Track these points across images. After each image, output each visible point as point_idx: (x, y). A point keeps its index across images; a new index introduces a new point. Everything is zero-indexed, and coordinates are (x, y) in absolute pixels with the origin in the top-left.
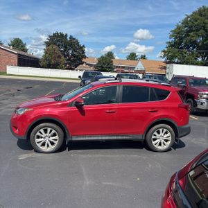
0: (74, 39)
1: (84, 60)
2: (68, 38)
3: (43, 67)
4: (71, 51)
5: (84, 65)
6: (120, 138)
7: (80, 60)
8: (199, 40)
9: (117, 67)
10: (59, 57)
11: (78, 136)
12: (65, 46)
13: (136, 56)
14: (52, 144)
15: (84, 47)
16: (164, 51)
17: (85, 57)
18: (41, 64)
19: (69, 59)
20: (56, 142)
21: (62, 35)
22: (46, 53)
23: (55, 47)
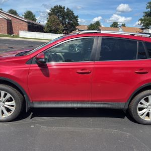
0: (70, 11)
1: (77, 27)
2: (65, 10)
3: (46, 32)
4: (67, 20)
5: (77, 31)
6: (95, 106)
7: (75, 27)
10: (58, 24)
11: (41, 102)
12: (63, 17)
13: (118, 25)
14: (8, 110)
15: (77, 17)
16: (141, 20)
17: (78, 25)
18: (45, 30)
19: (66, 26)
20: (13, 109)
21: (61, 7)
22: (48, 21)
23: (55, 17)
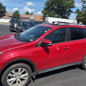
1: (6, 14)
5: (6, 16)
7: (4, 14)
8: (56, 7)
9: (22, 18)
13: (29, 13)
15: (5, 7)
16: (42, 11)
17: (6, 12)
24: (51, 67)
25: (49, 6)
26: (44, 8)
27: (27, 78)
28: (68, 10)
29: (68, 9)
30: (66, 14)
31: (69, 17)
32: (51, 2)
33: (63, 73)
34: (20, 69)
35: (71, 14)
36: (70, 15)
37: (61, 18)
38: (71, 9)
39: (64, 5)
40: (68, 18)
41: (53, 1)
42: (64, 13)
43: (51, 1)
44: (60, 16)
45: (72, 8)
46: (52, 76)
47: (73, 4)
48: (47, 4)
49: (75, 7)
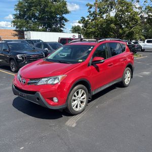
8: (37, 13)
24: (101, 87)
25: (25, 12)
26: (15, 15)
27: (85, 99)
28: (60, 18)
29: (58, 16)
30: (57, 25)
31: (62, 29)
32: (26, 4)
33: (107, 94)
34: (80, 91)
35: (65, 23)
36: (64, 25)
37: (50, 31)
38: (64, 15)
39: (52, 9)
40: (61, 31)
41: (31, 3)
42: (53, 23)
43: (26, 2)
44: (47, 28)
45: (65, 13)
46: (99, 98)
47: (66, 7)
48: (20, 7)
49: (70, 12)
